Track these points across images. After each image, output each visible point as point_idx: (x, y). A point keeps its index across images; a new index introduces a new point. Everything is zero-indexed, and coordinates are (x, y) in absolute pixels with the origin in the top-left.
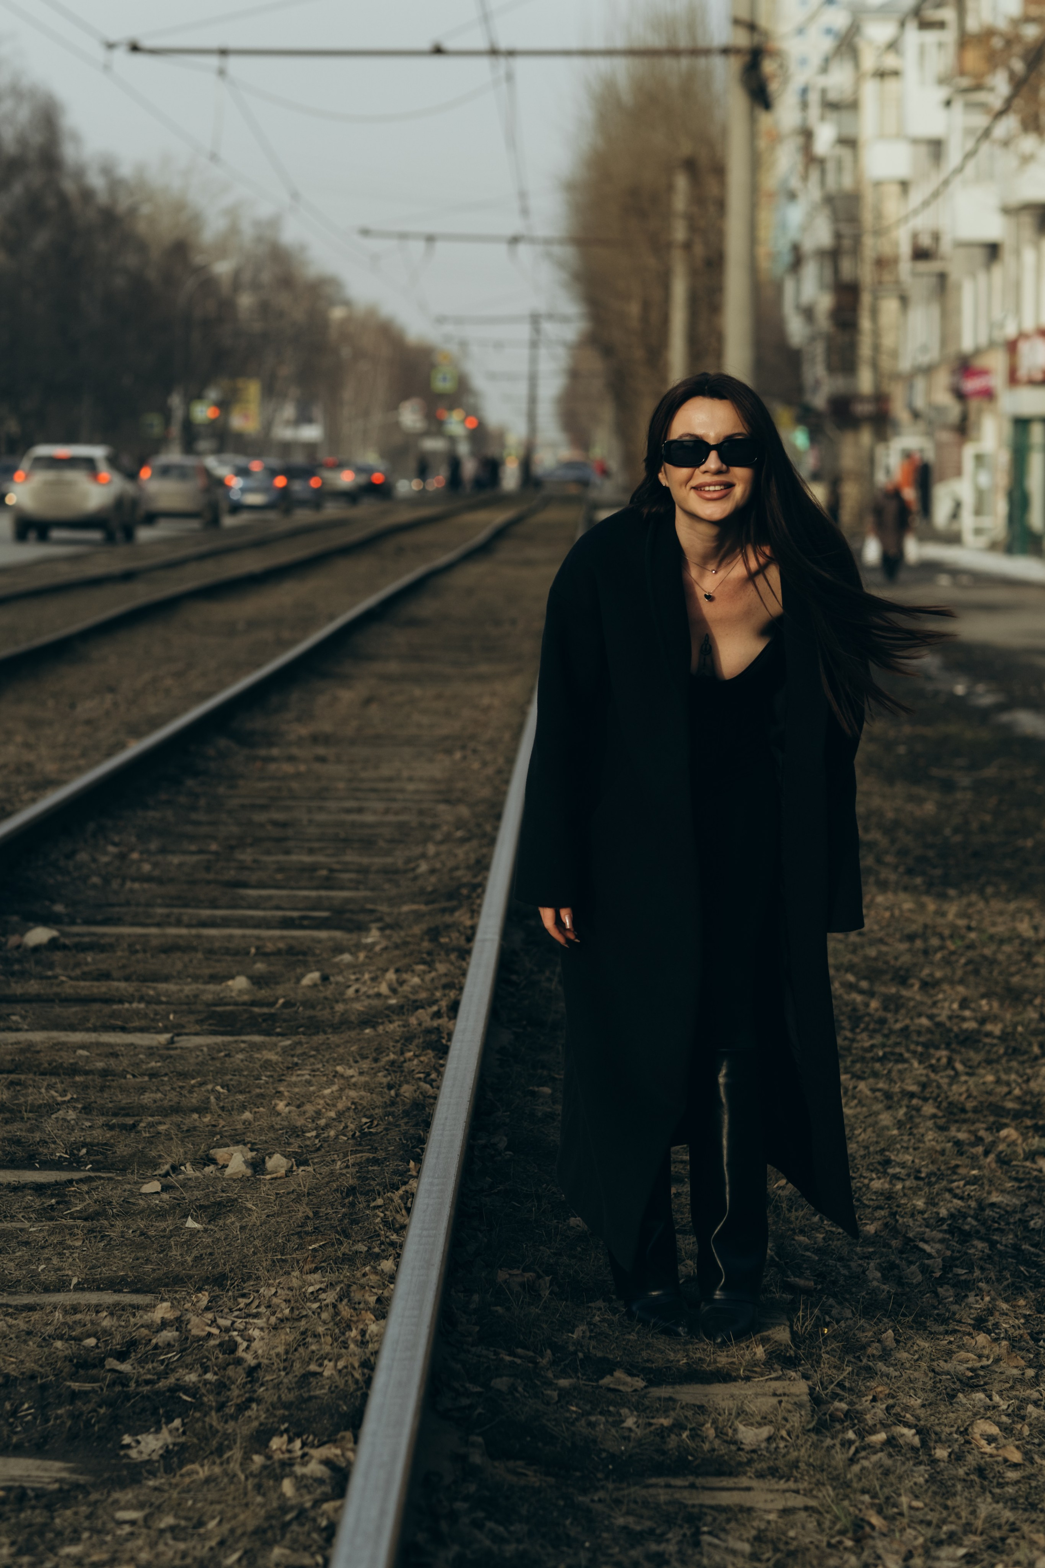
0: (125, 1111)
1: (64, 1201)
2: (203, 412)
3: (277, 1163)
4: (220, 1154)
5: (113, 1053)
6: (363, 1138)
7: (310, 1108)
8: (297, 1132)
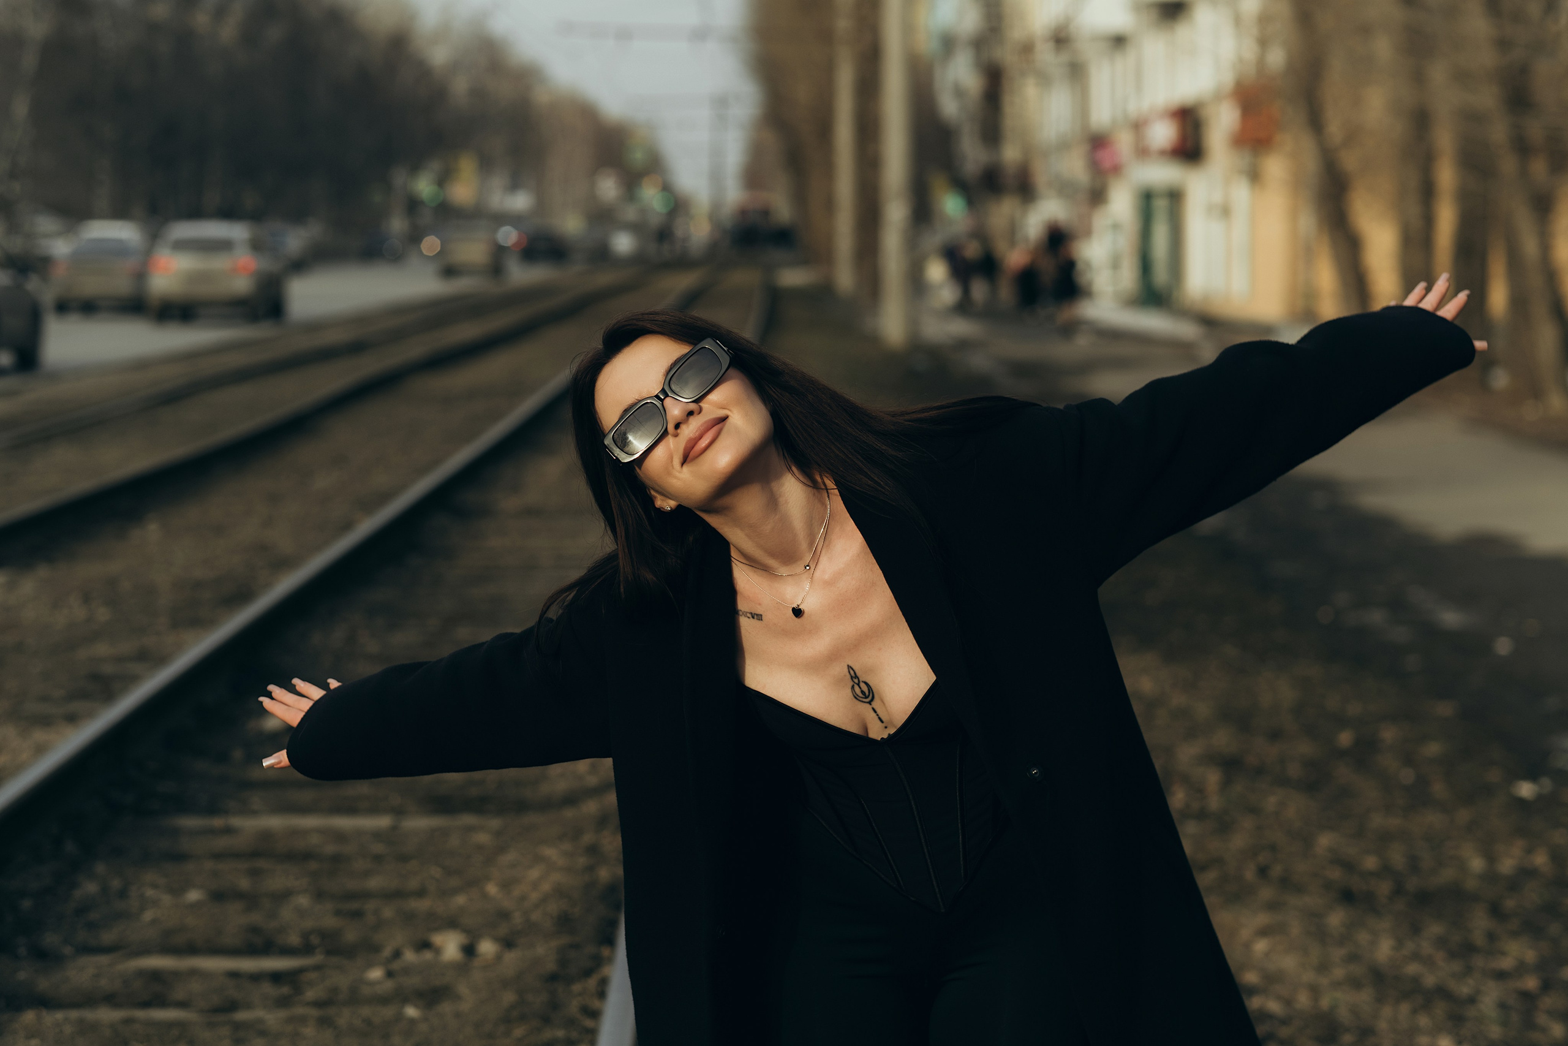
0: (351, 896)
1: (298, 989)
2: (424, 186)
3: (487, 948)
4: (438, 939)
5: (340, 837)
6: (564, 922)
7: (517, 891)
8: (504, 915)
